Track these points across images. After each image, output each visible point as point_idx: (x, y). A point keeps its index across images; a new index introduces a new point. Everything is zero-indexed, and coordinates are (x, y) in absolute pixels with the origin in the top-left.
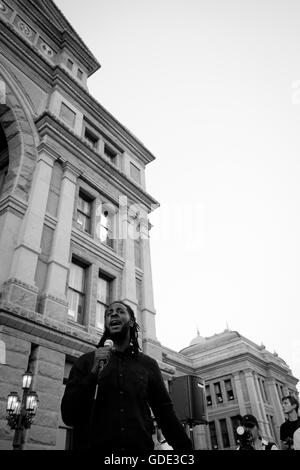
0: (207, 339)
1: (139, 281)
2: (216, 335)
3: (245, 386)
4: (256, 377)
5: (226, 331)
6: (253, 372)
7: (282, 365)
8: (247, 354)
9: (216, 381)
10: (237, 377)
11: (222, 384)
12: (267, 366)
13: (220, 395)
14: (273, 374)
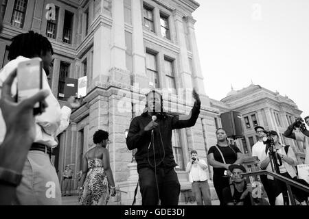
0: (238, 91)
1: (191, 59)
2: (244, 89)
3: (265, 118)
4: (273, 111)
5: (251, 86)
6: (271, 109)
7: (291, 103)
8: (266, 98)
9: (245, 116)
10: (259, 113)
11: (250, 117)
12: (280, 105)
13: (248, 124)
14: (284, 109)
